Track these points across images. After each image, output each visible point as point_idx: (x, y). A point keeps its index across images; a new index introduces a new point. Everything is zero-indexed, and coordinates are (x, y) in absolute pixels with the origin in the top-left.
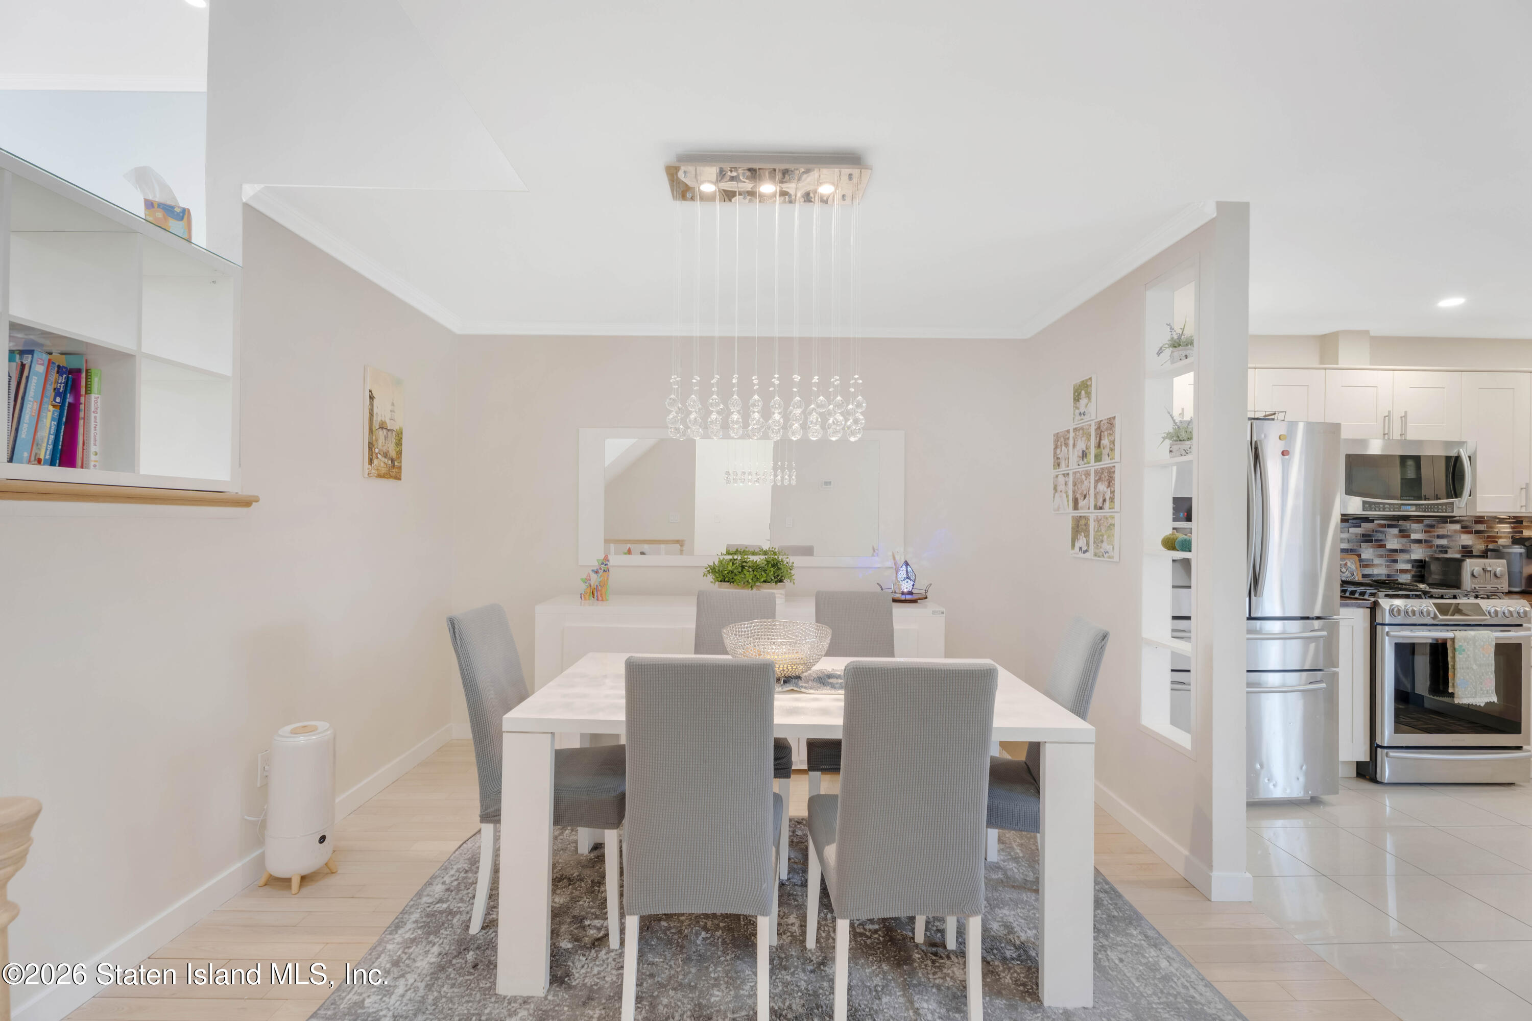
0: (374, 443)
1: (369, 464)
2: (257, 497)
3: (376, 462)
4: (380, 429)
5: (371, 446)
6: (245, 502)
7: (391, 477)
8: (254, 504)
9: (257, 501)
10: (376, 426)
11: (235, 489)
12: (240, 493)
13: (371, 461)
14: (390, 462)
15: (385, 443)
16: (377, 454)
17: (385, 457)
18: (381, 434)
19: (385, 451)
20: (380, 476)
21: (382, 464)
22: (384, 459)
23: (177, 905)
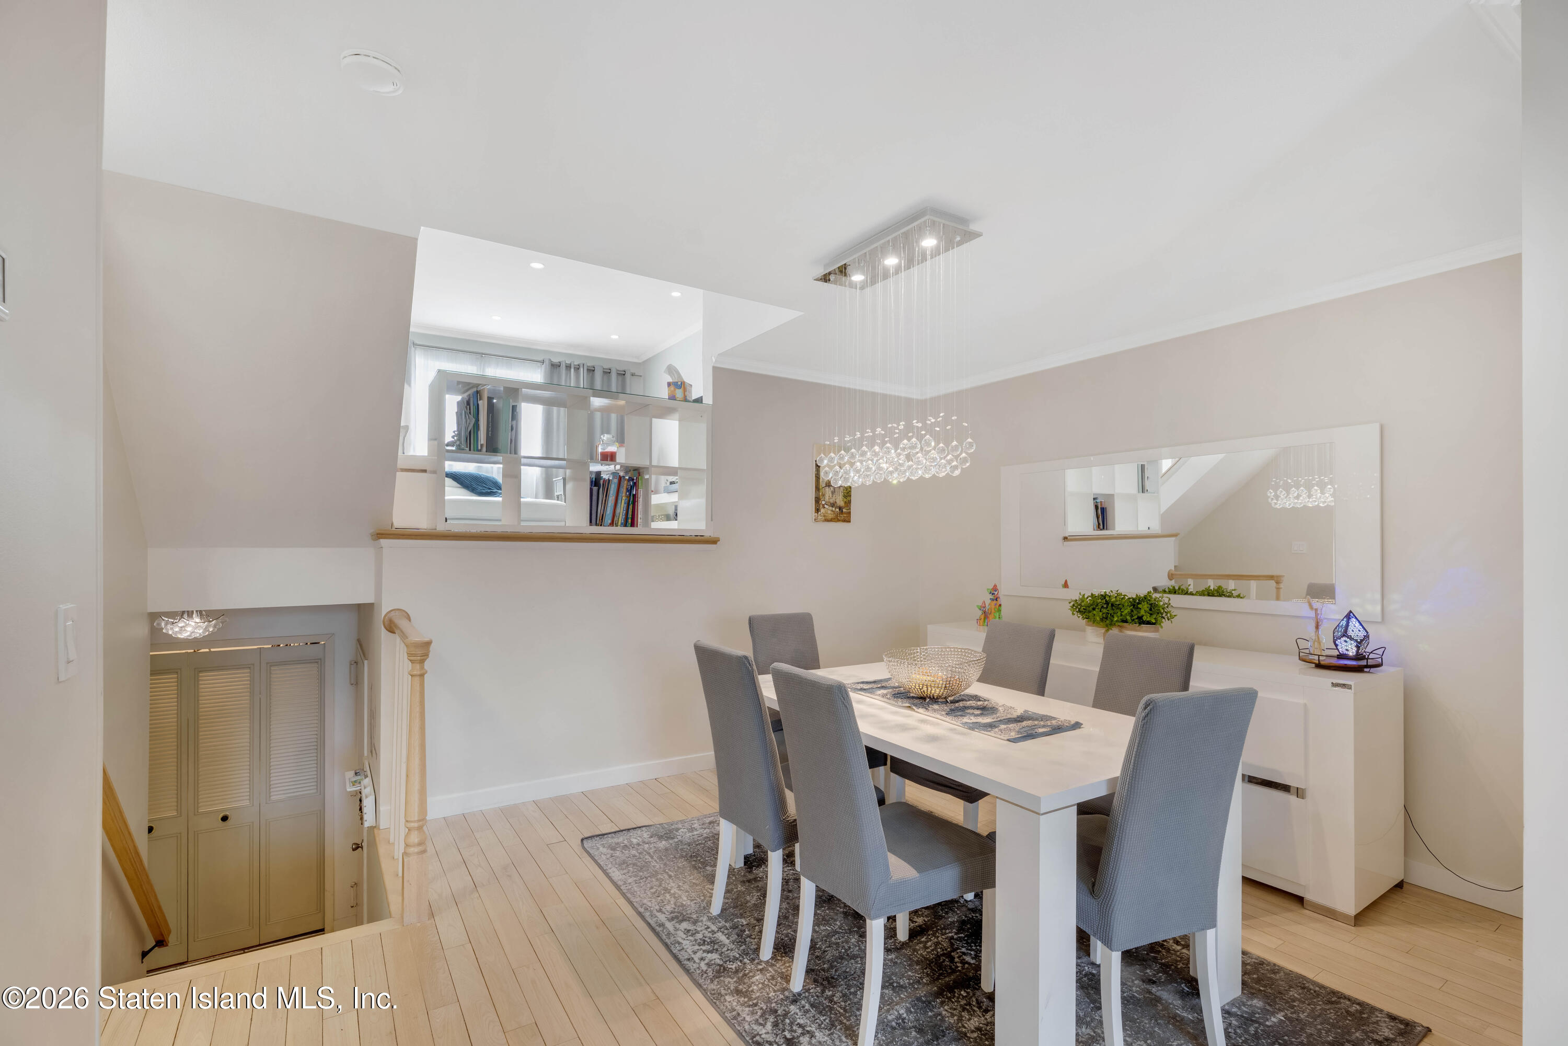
0: (821, 497)
1: (815, 513)
2: (719, 538)
3: (822, 510)
4: (827, 487)
5: (817, 500)
6: (714, 541)
7: (839, 521)
8: (718, 542)
9: (719, 541)
10: (822, 484)
11: (708, 534)
12: (712, 536)
13: (817, 510)
14: (838, 510)
15: (832, 496)
16: (823, 505)
17: (832, 507)
18: (828, 491)
19: (832, 502)
20: (827, 520)
21: (829, 512)
22: (831, 508)
23: (677, 758)
